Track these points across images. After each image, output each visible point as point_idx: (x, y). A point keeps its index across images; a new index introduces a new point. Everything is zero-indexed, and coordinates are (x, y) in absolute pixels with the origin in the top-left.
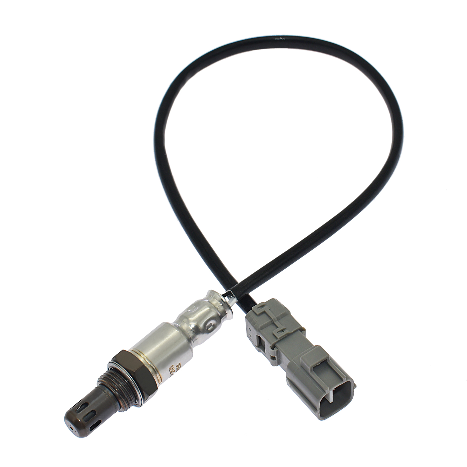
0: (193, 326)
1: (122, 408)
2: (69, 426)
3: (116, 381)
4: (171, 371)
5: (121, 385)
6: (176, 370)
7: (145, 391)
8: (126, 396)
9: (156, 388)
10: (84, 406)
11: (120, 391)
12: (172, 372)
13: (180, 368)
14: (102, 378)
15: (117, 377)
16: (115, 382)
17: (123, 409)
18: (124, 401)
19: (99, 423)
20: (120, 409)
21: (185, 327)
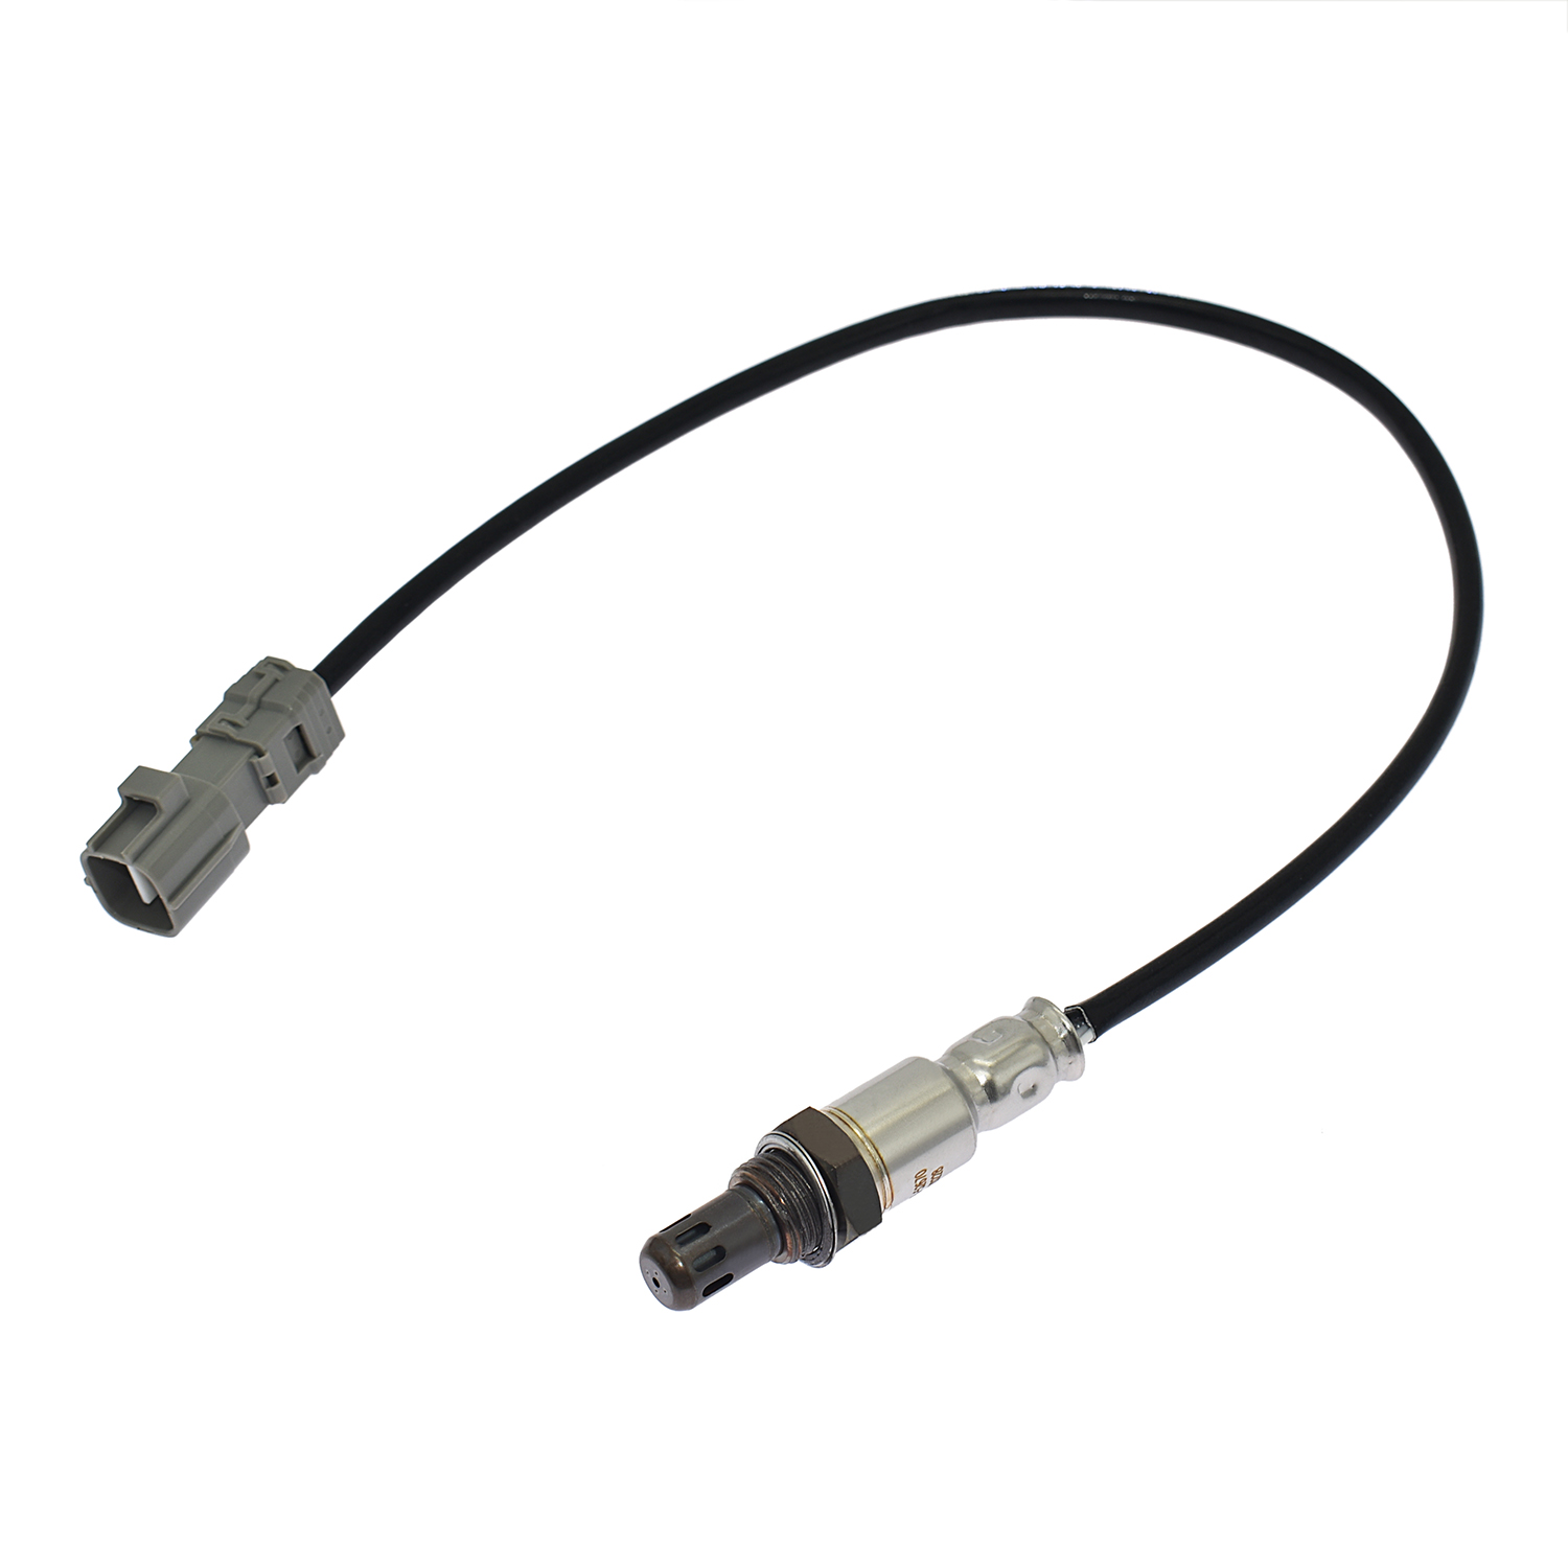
0: (982, 1078)
1: (785, 1254)
2: (649, 1275)
3: (785, 1182)
4: (918, 1182)
5: (796, 1193)
6: (929, 1181)
7: (851, 1222)
8: (803, 1225)
9: (876, 1219)
10: (693, 1232)
11: (790, 1208)
12: (920, 1183)
13: (939, 1178)
14: (746, 1169)
15: (788, 1172)
16: (782, 1186)
17: (789, 1258)
18: (797, 1236)
19: (727, 1280)
20: (780, 1254)
21: (966, 1075)
